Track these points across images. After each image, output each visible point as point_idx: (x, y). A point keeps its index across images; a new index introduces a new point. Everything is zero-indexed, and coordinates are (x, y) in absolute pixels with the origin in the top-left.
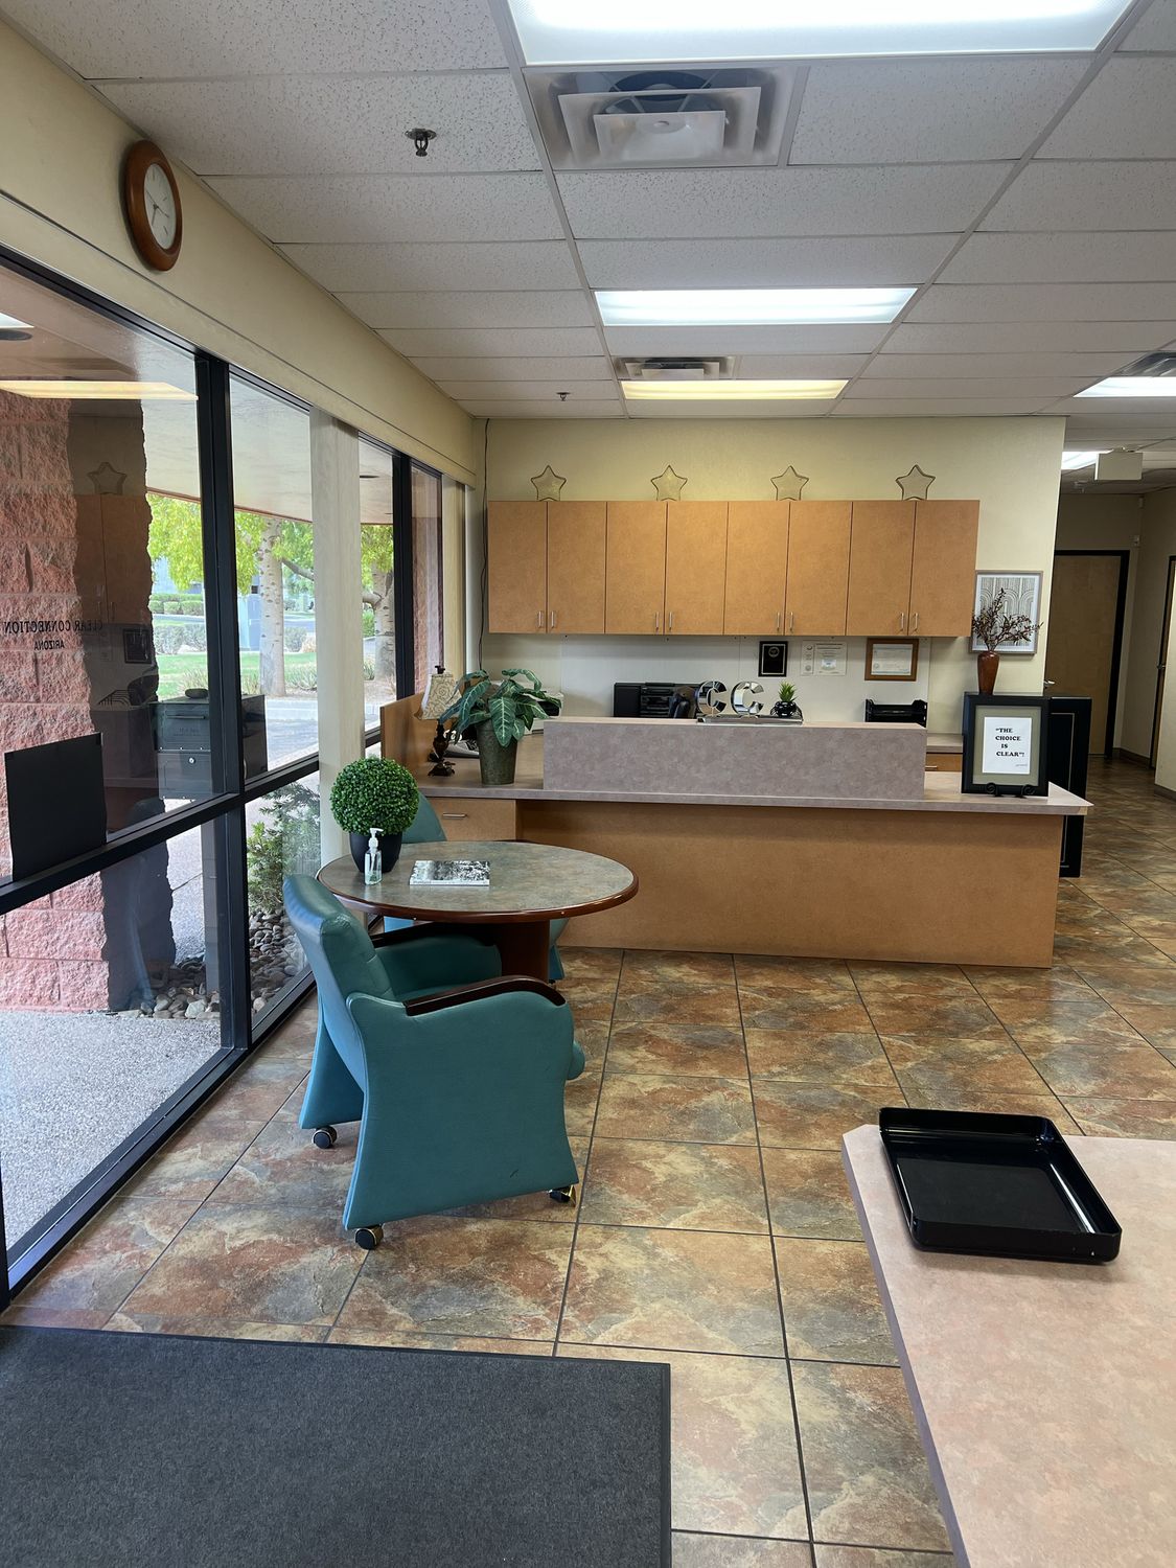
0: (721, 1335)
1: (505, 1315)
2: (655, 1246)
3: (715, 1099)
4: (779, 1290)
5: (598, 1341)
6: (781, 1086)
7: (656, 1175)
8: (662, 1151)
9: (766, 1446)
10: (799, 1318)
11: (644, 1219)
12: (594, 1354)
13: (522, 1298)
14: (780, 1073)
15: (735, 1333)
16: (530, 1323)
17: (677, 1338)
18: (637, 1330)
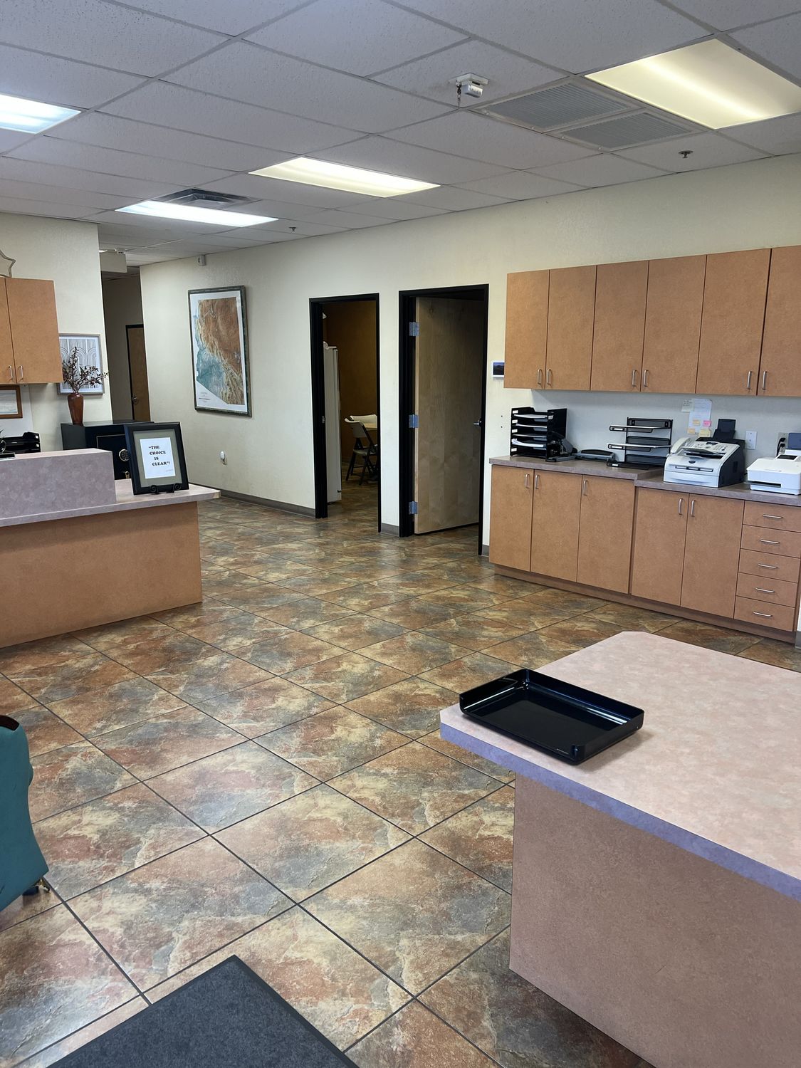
0: (245, 915)
1: (80, 1002)
2: (141, 885)
3: (74, 763)
4: (250, 866)
5: (171, 973)
6: (112, 735)
7: (89, 836)
8: (76, 818)
9: (339, 963)
10: (279, 876)
11: (113, 871)
12: (177, 983)
13: (80, 981)
14: (105, 727)
15: (252, 909)
16: (106, 994)
17: (221, 935)
18: (190, 947)
